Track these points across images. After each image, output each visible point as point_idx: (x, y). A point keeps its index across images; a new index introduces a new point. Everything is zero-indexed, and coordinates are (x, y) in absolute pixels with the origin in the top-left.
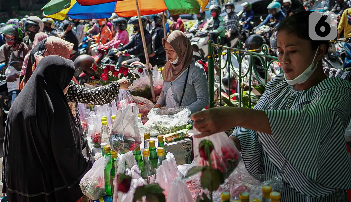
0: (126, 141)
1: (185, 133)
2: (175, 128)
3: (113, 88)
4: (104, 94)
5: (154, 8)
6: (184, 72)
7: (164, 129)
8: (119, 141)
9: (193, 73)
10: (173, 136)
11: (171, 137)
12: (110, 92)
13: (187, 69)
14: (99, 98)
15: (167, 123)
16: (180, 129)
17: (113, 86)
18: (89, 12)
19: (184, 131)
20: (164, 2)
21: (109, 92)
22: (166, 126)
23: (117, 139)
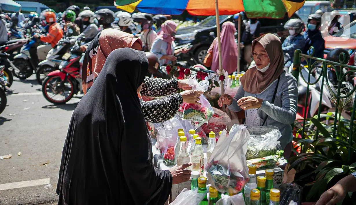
0: (232, 177)
1: (275, 160)
2: (263, 152)
3: (172, 103)
4: (159, 110)
5: (230, 8)
6: (273, 83)
7: (249, 152)
8: (223, 175)
9: (283, 85)
10: (261, 162)
11: (260, 164)
12: (168, 107)
13: (276, 80)
14: (151, 114)
15: (253, 145)
16: (268, 154)
17: (173, 100)
18: (159, 7)
19: (275, 157)
20: (242, 2)
21: (166, 108)
22: (252, 149)
23: (220, 172)
